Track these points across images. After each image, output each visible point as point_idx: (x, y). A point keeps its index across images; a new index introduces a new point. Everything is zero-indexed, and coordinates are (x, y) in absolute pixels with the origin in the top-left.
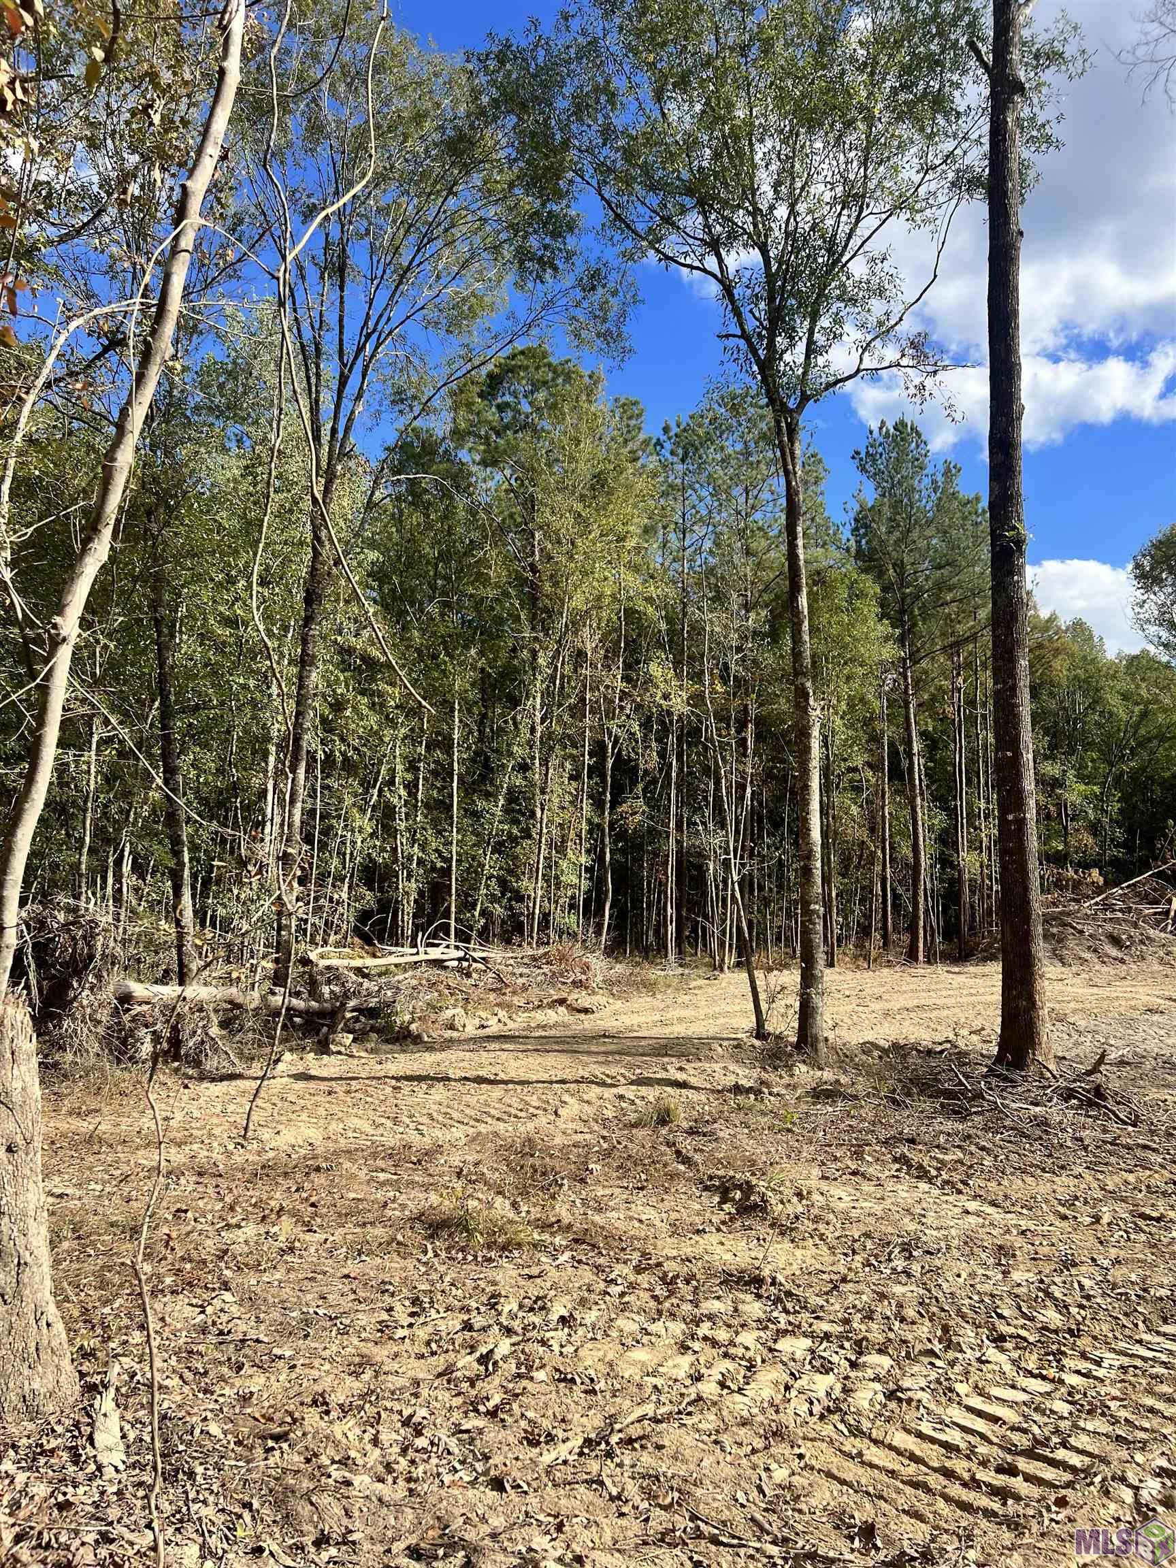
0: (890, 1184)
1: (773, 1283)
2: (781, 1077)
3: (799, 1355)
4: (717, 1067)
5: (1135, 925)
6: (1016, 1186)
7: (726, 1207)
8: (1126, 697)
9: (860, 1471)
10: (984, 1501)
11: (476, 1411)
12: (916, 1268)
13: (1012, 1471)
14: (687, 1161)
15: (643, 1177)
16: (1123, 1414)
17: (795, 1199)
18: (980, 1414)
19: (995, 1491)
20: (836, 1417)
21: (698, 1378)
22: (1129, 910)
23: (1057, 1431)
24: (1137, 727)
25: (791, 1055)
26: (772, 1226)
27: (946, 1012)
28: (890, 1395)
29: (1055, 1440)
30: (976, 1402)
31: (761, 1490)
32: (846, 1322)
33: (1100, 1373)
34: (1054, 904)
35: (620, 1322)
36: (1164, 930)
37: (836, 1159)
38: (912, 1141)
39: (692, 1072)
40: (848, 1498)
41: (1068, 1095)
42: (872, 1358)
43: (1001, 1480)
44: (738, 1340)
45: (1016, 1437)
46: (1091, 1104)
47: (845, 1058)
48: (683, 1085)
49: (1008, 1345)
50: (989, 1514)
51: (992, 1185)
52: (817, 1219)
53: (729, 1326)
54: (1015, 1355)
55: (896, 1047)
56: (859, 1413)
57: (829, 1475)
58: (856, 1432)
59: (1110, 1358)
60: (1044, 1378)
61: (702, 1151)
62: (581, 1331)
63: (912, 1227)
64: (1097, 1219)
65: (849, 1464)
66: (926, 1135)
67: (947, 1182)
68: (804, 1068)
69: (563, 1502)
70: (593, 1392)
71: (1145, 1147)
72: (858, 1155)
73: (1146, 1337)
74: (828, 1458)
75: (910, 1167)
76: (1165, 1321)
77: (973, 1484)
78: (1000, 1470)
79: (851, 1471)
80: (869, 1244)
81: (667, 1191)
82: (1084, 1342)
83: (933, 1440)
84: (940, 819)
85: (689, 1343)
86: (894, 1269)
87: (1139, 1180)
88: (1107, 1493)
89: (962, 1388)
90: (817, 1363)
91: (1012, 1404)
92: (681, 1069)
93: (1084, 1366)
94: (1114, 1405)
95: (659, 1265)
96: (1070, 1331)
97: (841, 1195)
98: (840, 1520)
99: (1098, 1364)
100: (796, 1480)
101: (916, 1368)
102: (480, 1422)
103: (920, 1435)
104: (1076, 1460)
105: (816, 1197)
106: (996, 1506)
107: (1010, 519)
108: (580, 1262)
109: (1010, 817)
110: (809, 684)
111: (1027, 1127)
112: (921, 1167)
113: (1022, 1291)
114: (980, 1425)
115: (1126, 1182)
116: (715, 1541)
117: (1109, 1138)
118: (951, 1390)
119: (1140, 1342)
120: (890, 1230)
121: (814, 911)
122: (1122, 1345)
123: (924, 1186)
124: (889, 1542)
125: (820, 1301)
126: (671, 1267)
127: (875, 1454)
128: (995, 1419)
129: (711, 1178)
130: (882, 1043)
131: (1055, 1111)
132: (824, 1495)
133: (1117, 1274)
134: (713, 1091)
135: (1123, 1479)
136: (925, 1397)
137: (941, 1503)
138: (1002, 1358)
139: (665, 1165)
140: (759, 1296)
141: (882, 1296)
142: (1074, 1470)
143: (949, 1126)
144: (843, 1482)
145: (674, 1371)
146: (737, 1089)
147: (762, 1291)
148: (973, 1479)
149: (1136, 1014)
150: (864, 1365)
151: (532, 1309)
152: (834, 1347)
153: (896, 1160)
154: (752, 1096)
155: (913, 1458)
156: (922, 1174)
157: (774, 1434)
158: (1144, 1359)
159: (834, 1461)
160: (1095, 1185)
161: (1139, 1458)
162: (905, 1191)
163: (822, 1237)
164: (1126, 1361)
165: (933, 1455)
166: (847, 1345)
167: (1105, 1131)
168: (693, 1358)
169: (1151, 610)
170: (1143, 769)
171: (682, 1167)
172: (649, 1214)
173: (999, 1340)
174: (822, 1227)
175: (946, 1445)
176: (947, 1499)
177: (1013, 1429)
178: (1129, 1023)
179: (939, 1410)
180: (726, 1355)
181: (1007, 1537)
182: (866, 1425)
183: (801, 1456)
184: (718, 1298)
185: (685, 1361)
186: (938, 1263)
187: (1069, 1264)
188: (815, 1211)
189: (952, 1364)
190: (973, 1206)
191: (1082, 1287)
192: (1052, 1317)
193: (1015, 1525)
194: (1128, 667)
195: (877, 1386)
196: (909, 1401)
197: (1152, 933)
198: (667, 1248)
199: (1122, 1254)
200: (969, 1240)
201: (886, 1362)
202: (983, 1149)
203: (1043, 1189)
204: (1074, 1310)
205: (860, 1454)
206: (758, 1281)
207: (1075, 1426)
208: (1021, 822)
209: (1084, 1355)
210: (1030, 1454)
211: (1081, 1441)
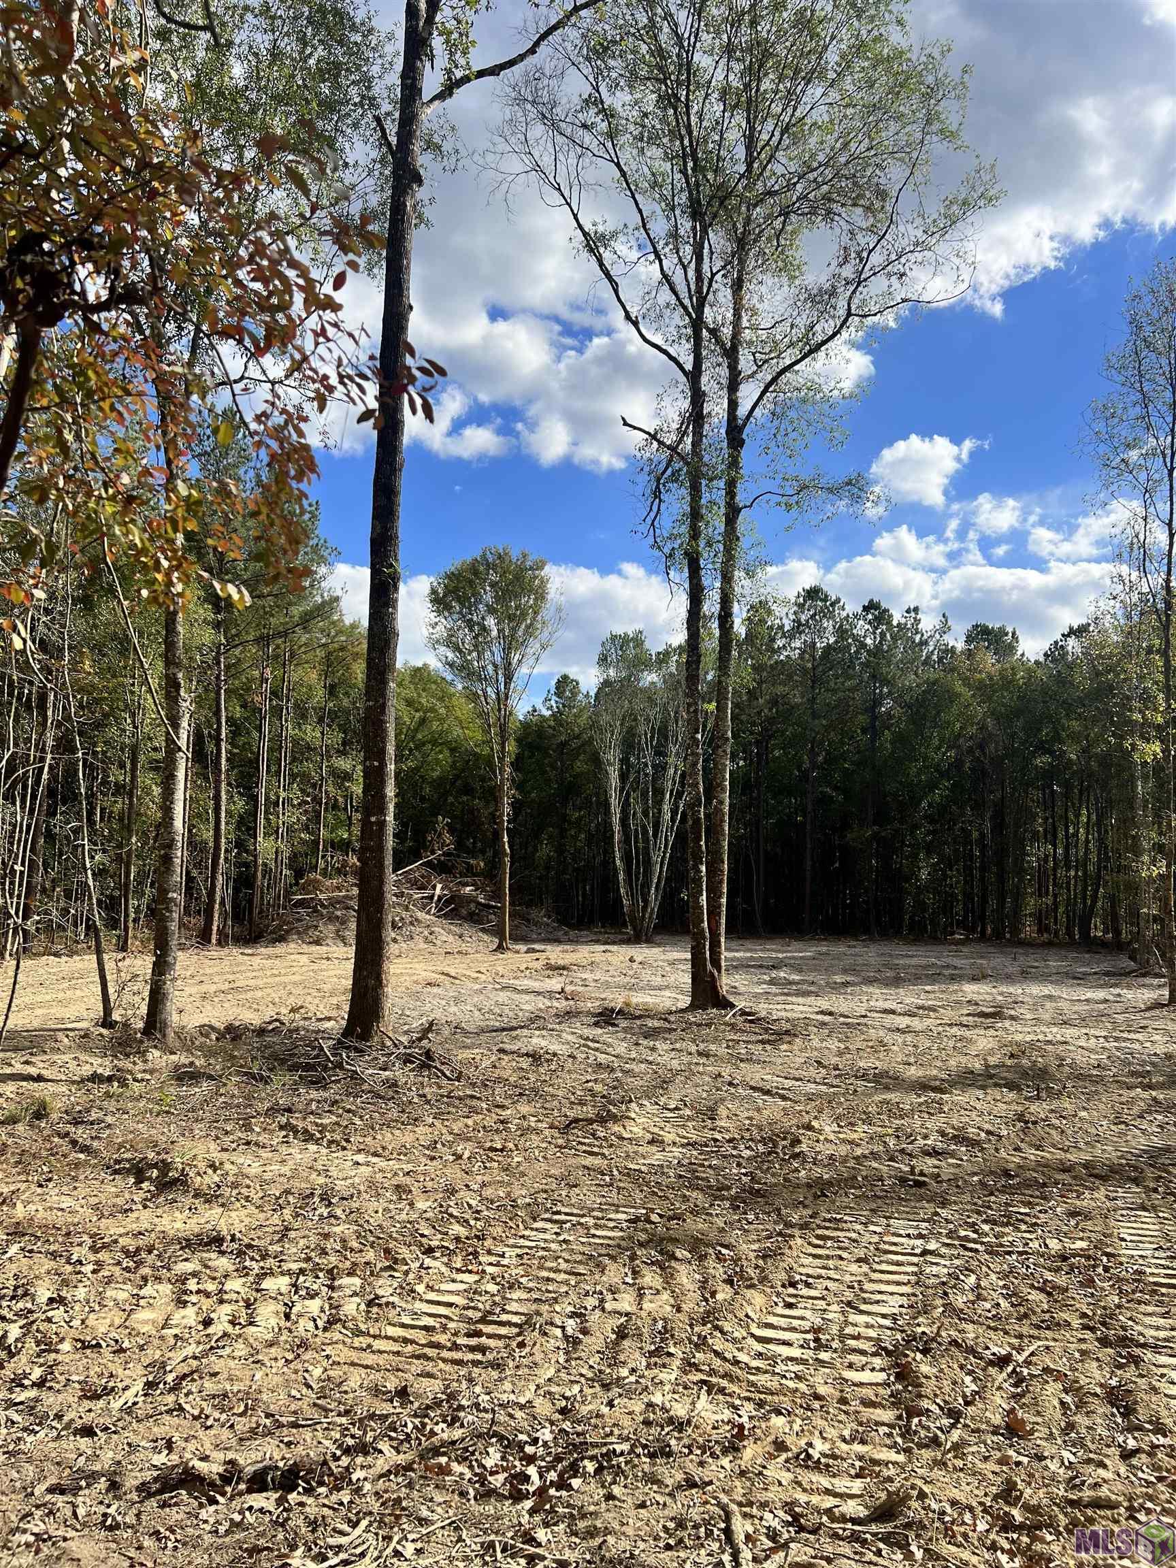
0: (284, 1149)
1: (233, 1240)
2: (134, 1063)
3: (284, 1290)
4: (66, 1058)
5: (407, 909)
6: (387, 1137)
7: (145, 1185)
8: (409, 703)
9: (372, 1356)
10: (470, 1356)
11: (22, 1385)
12: (339, 1212)
13: (478, 1334)
14: (85, 1149)
15: (45, 1169)
16: (531, 1285)
17: (210, 1171)
18: (438, 1303)
19: (472, 1349)
20: (338, 1326)
21: (207, 1323)
22: (402, 895)
23: (495, 1303)
24: (416, 730)
25: (141, 1042)
26: (196, 1196)
27: (259, 994)
28: (370, 1304)
29: (498, 1310)
30: (432, 1296)
31: (309, 1386)
32: (308, 1259)
33: (505, 1262)
34: (339, 889)
35: (109, 1293)
36: (428, 913)
37: (227, 1133)
38: (289, 1110)
39: (41, 1065)
40: (376, 1376)
41: (407, 1059)
42: (346, 1281)
43: (473, 1341)
44: (227, 1287)
45: (470, 1313)
46: (424, 1066)
47: (186, 1043)
48: (39, 1079)
49: (438, 1254)
50: (476, 1363)
51: (369, 1139)
52: (235, 1185)
53: (214, 1279)
54: (445, 1259)
55: (230, 1028)
56: (355, 1319)
57: (353, 1364)
58: (358, 1333)
59: (510, 1252)
60: (470, 1272)
61: (99, 1138)
62: (77, 1307)
63: (321, 1180)
64: (459, 1157)
65: (363, 1355)
66: (299, 1103)
67: (331, 1142)
68: (157, 1053)
69: (155, 1429)
70: (122, 1350)
71: (472, 1097)
72: (248, 1127)
73: (527, 1233)
74: (345, 1354)
75: (296, 1132)
76: (535, 1220)
77: (455, 1347)
78: (468, 1335)
79: (369, 1359)
80: (291, 1198)
81: (75, 1179)
82: (488, 1243)
83: (413, 1327)
84: (240, 804)
85: (186, 1298)
86: (321, 1216)
87: (476, 1123)
88: (545, 1334)
89: (420, 1288)
90: (303, 1293)
91: (457, 1293)
92: (27, 1063)
93: (493, 1259)
94: (523, 1280)
95: (116, 1242)
96: (477, 1237)
97: (249, 1163)
98: (376, 1391)
99: (503, 1256)
100: (331, 1373)
101: (381, 1282)
102: (32, 1393)
103: (403, 1326)
104: (516, 1319)
105: (228, 1166)
106: (479, 1357)
107: (388, 557)
108: (31, 1251)
109: (373, 819)
110: (180, 675)
111: (382, 1090)
112: (306, 1131)
113: (430, 1215)
114: (442, 1310)
115: (467, 1126)
116: (295, 1425)
117: (443, 1091)
118: (413, 1291)
119: (523, 1237)
120: (303, 1185)
121: (173, 900)
122: (511, 1241)
123: (312, 1147)
124: (418, 1396)
125: (277, 1248)
126: (129, 1243)
127: (379, 1344)
128: (450, 1305)
129: (117, 1162)
130: (216, 1025)
131: (399, 1073)
132: (355, 1379)
133: (488, 1192)
134: (73, 1082)
135: (552, 1324)
136: (395, 1299)
137: (441, 1365)
138: (436, 1264)
139: (65, 1156)
140: (222, 1253)
141: (326, 1236)
142: (516, 1325)
143: (314, 1094)
144: (366, 1367)
145: (185, 1321)
146: (95, 1078)
147: (224, 1248)
148: (454, 1343)
149: (419, 988)
150: (340, 1287)
151: (13, 1298)
152: (310, 1279)
153: (281, 1128)
154: (116, 1084)
155: (406, 1341)
156: (308, 1137)
157: (299, 1346)
158: (530, 1248)
159: (354, 1356)
160: (444, 1131)
161: (558, 1308)
162: (300, 1154)
163: (247, 1198)
164: (519, 1251)
165: (421, 1337)
166: (321, 1275)
167: (440, 1087)
168: (196, 1308)
169: (441, 631)
170: (417, 769)
171: (82, 1156)
172: (66, 1202)
173: (429, 1251)
174: (244, 1191)
175: (426, 1328)
176: (444, 1360)
177: (465, 1308)
178: (416, 996)
179: (409, 1306)
180: (221, 1302)
181: (495, 1374)
182: (363, 1327)
183: (328, 1357)
184: (186, 1260)
185: (190, 1311)
186: (355, 1205)
187: (451, 1191)
188: (231, 1179)
189: (406, 1273)
190: (360, 1158)
191: (470, 1206)
192: (457, 1229)
193: (497, 1365)
194: (413, 677)
195: (357, 1299)
196: (387, 1304)
197: (421, 915)
198: (112, 1228)
199: (487, 1178)
200: (371, 1184)
201: (357, 1281)
202: (349, 1111)
203: (408, 1138)
204: (472, 1222)
205: (370, 1346)
206: (218, 1240)
207: (504, 1298)
208: (382, 824)
209: (489, 1252)
210: (483, 1320)
211: (513, 1307)
